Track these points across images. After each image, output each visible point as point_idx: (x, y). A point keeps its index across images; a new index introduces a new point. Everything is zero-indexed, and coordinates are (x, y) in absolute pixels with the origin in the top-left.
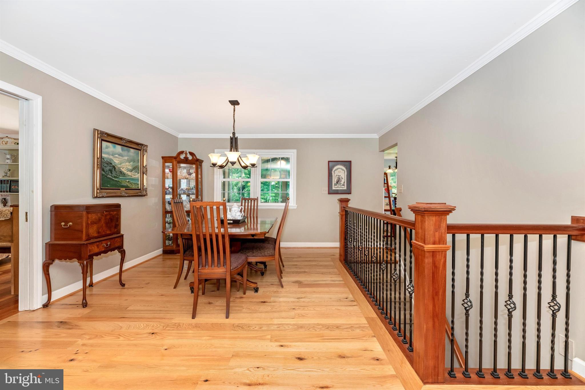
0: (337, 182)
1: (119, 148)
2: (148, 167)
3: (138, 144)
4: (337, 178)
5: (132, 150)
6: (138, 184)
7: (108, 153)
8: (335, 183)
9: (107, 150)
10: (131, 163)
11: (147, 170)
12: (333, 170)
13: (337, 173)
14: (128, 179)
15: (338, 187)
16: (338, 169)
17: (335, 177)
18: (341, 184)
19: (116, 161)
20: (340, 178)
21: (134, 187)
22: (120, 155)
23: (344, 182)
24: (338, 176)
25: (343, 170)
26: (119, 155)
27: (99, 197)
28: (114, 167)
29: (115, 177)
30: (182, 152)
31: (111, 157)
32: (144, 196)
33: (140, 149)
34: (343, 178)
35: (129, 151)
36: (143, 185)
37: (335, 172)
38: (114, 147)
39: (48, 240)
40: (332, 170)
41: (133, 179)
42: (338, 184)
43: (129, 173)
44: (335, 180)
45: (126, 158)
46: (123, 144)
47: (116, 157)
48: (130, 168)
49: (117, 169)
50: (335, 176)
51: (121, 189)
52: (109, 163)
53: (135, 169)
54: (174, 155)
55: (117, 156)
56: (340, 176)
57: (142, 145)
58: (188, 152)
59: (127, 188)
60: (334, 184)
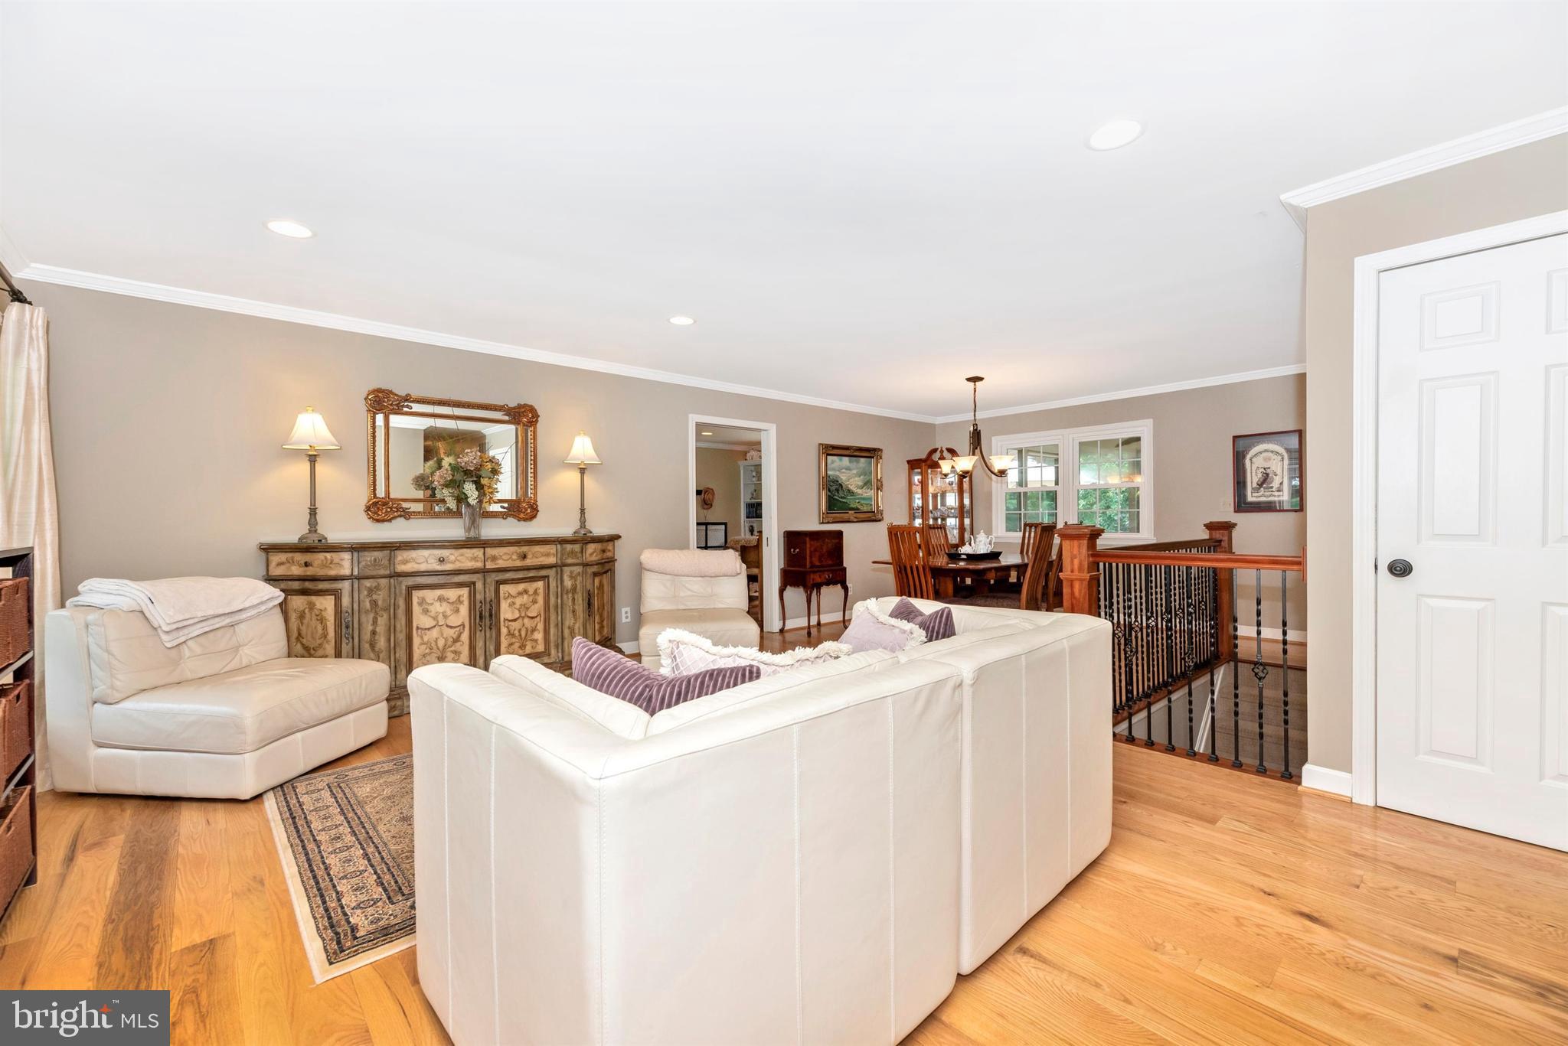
0: (1259, 483)
1: (846, 460)
2: (883, 480)
3: (868, 450)
4: (1260, 475)
5: (862, 460)
6: (871, 505)
7: (834, 469)
8: (1255, 485)
9: (833, 465)
10: (862, 477)
11: (882, 485)
12: (1248, 457)
13: (1259, 462)
14: (858, 499)
15: (1263, 496)
16: (1261, 453)
17: (1254, 472)
18: (1272, 487)
19: (843, 478)
20: (1267, 474)
21: (865, 509)
22: (848, 469)
23: (1281, 483)
24: (1263, 470)
25: (1277, 453)
26: (846, 469)
27: (825, 523)
28: (841, 485)
29: (842, 498)
30: (935, 450)
31: (837, 473)
32: (880, 521)
33: (872, 455)
34: (1279, 472)
35: (858, 462)
36: (878, 507)
37: (1254, 460)
38: (841, 460)
39: (783, 566)
40: (1244, 457)
41: (864, 499)
42: (1262, 489)
43: (859, 491)
44: (1255, 480)
45: (855, 472)
46: (851, 454)
47: (843, 473)
48: (861, 484)
49: (844, 487)
50: (1254, 468)
51: (850, 512)
52: (836, 481)
53: (867, 484)
54: (923, 456)
55: (844, 470)
56: (1269, 468)
57: (875, 450)
58: (944, 449)
59: (857, 510)
60: (1253, 489)
